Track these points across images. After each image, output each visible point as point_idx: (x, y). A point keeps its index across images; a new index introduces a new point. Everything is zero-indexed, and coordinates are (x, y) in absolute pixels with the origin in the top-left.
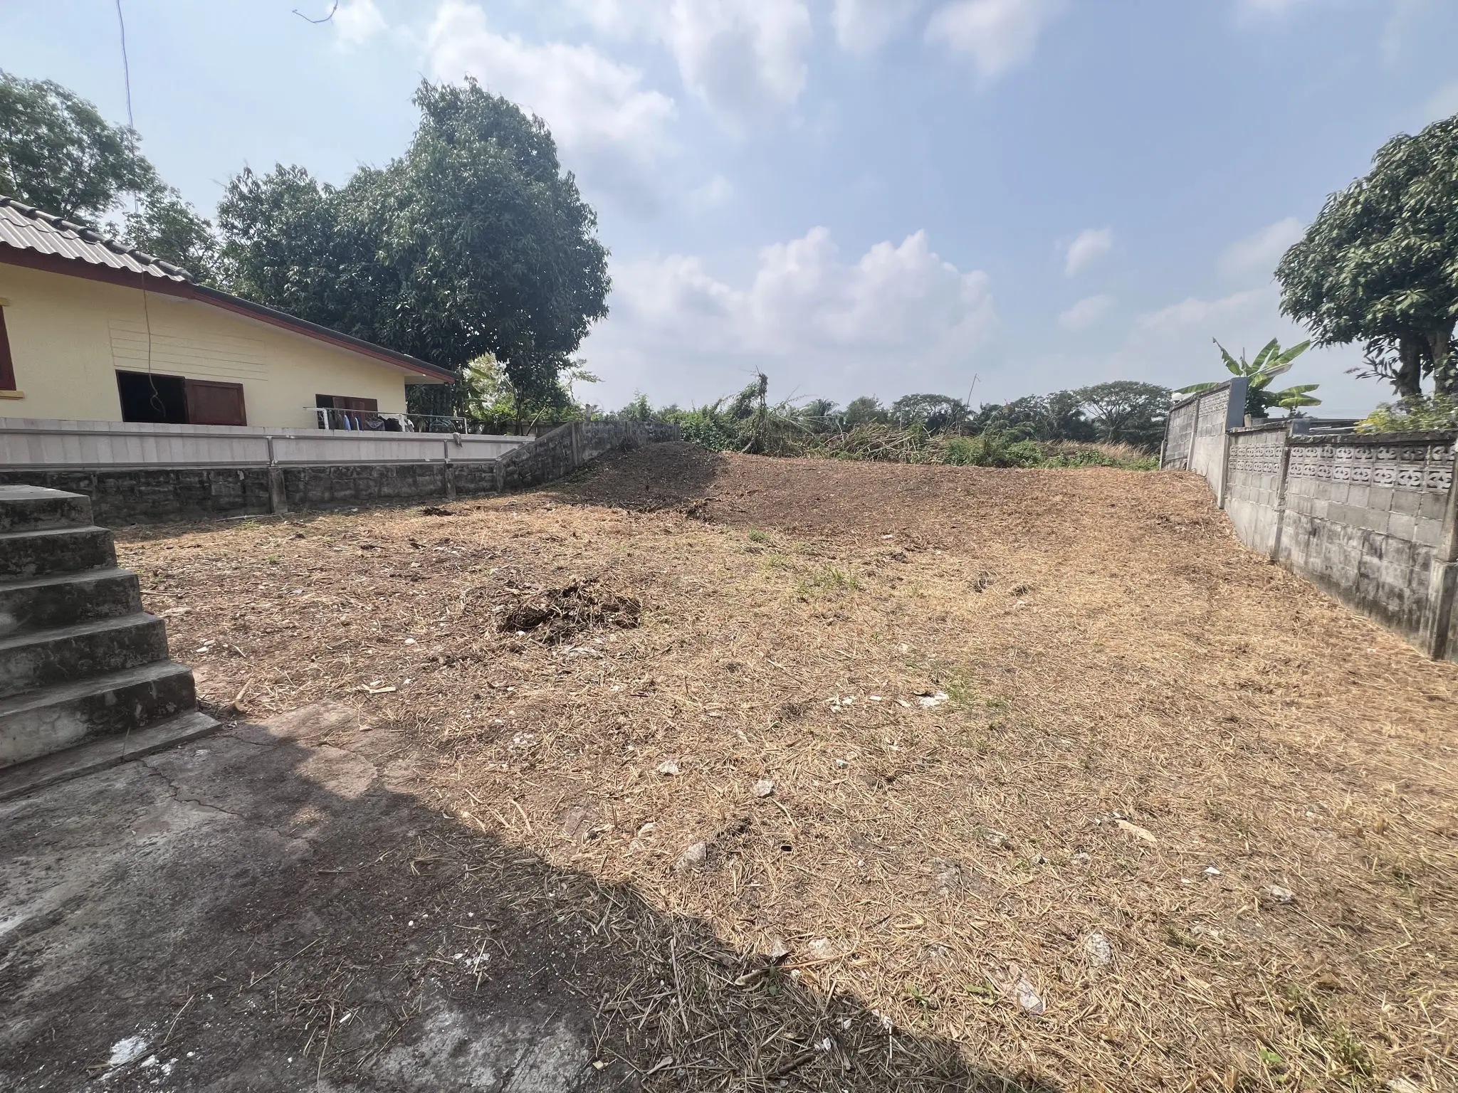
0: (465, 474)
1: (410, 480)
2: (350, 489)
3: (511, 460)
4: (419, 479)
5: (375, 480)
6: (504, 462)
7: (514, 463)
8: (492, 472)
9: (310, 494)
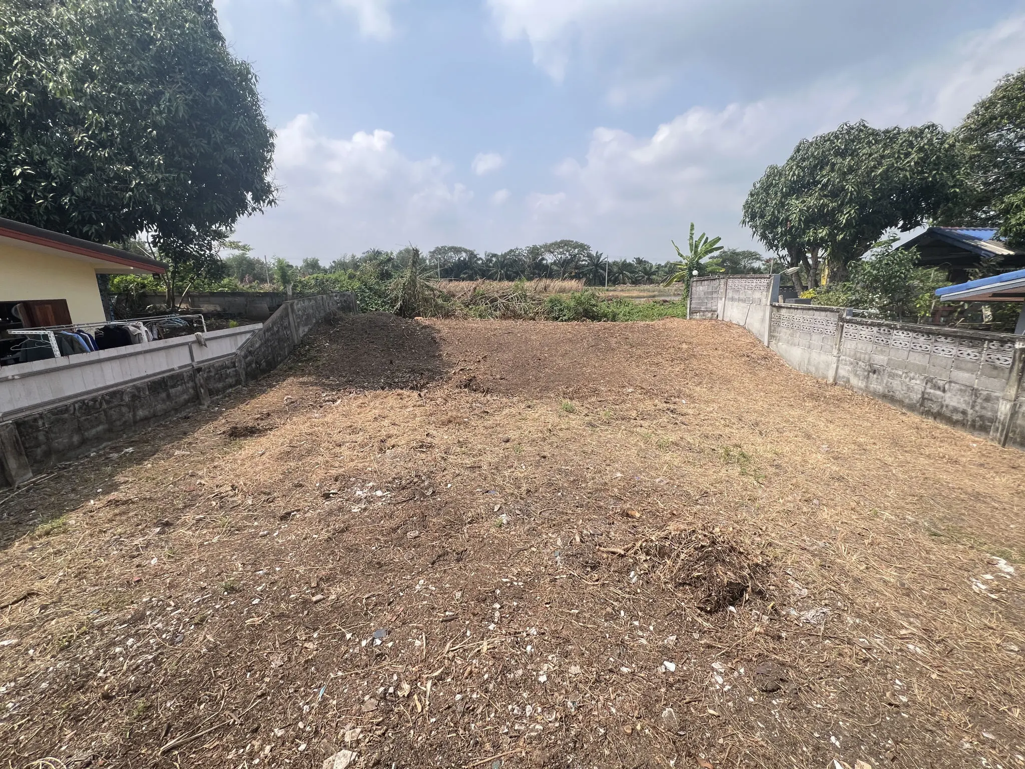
0: (212, 374)
1: (164, 395)
2: (101, 423)
3: (247, 350)
4: (172, 391)
5: (127, 406)
6: (243, 353)
7: (250, 352)
8: (234, 366)
9: (55, 445)
